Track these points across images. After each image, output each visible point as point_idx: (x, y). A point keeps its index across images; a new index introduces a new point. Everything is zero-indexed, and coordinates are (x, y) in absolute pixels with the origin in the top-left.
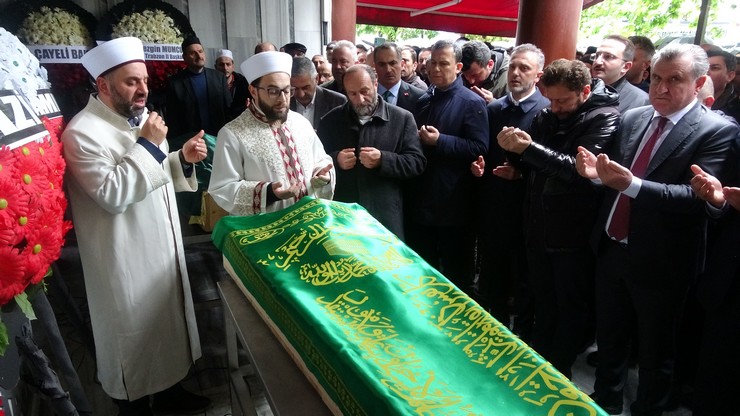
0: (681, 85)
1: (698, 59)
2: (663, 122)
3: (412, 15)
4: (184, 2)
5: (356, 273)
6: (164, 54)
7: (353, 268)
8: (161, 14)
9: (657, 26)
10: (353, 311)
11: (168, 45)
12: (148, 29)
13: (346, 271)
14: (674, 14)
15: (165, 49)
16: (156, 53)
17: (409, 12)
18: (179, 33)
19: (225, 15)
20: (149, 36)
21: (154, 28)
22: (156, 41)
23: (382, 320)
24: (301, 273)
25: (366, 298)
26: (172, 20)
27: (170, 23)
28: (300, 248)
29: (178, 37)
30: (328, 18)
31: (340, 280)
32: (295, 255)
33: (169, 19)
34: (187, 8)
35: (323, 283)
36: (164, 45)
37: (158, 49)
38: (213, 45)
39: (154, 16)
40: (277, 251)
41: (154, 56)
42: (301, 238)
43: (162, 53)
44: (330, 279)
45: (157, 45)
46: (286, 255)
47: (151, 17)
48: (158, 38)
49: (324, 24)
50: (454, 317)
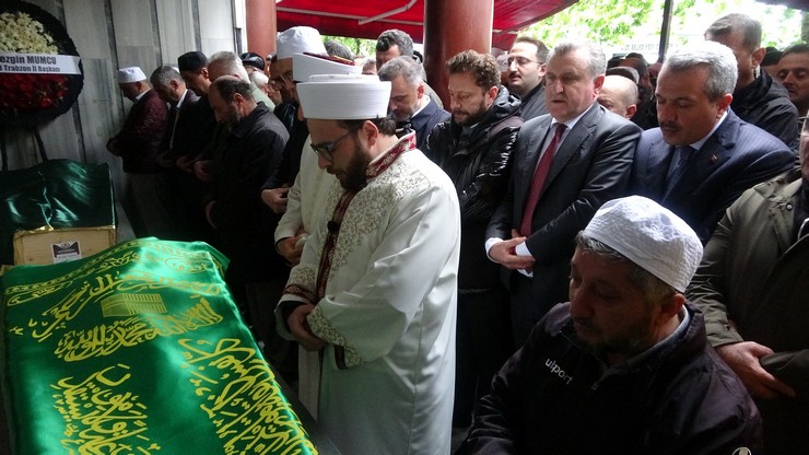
0: (577, 84)
1: (595, 55)
2: (561, 128)
3: (360, 23)
4: (57, 4)
5: (128, 340)
6: (31, 65)
7: (127, 333)
8: (25, 18)
9: (621, 37)
10: (101, 397)
11: (34, 55)
12: (7, 36)
13: (116, 338)
14: (637, 23)
15: (30, 59)
16: (19, 65)
17: (357, 20)
18: (51, 40)
19: (112, 19)
20: (9, 44)
21: (16, 34)
22: (18, 50)
23: (135, 408)
24: (60, 343)
25: (128, 376)
26: (40, 25)
27: (37, 28)
28: (72, 311)
29: (49, 45)
30: (241, 23)
31: (104, 353)
32: (64, 320)
33: (37, 23)
34: (62, 11)
35: (80, 357)
36: (30, 55)
37: (22, 60)
38: (97, 55)
39: (16, 20)
40: (44, 314)
41: (17, 68)
42: (80, 294)
43: (26, 65)
44: (90, 351)
45: (20, 55)
46: (51, 319)
47: (12, 22)
48: (21, 46)
49: (237, 31)
50: (237, 397)
